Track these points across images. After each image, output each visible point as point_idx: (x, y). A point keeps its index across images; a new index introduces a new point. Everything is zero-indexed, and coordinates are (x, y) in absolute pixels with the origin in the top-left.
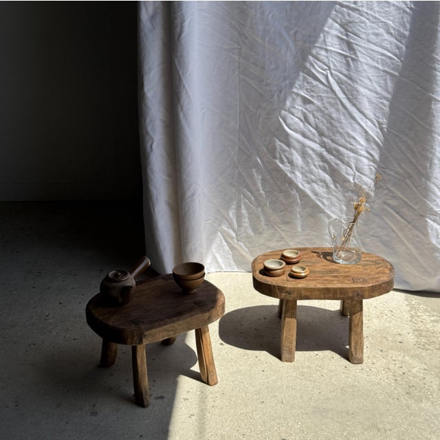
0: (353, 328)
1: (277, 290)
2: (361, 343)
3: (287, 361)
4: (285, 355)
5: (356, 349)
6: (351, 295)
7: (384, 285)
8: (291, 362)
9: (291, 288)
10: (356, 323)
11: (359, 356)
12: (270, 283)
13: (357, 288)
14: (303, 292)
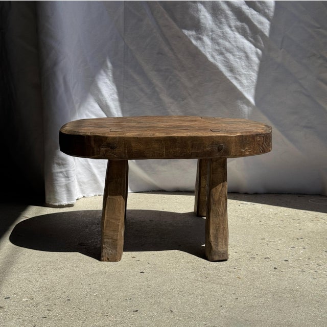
0: (213, 207)
1: (92, 143)
2: (224, 228)
3: (108, 260)
4: (107, 251)
5: (216, 238)
6: (208, 148)
7: (258, 139)
8: (116, 261)
9: (114, 138)
10: (216, 198)
11: (221, 249)
12: (82, 134)
13: (218, 137)
14: (133, 145)
